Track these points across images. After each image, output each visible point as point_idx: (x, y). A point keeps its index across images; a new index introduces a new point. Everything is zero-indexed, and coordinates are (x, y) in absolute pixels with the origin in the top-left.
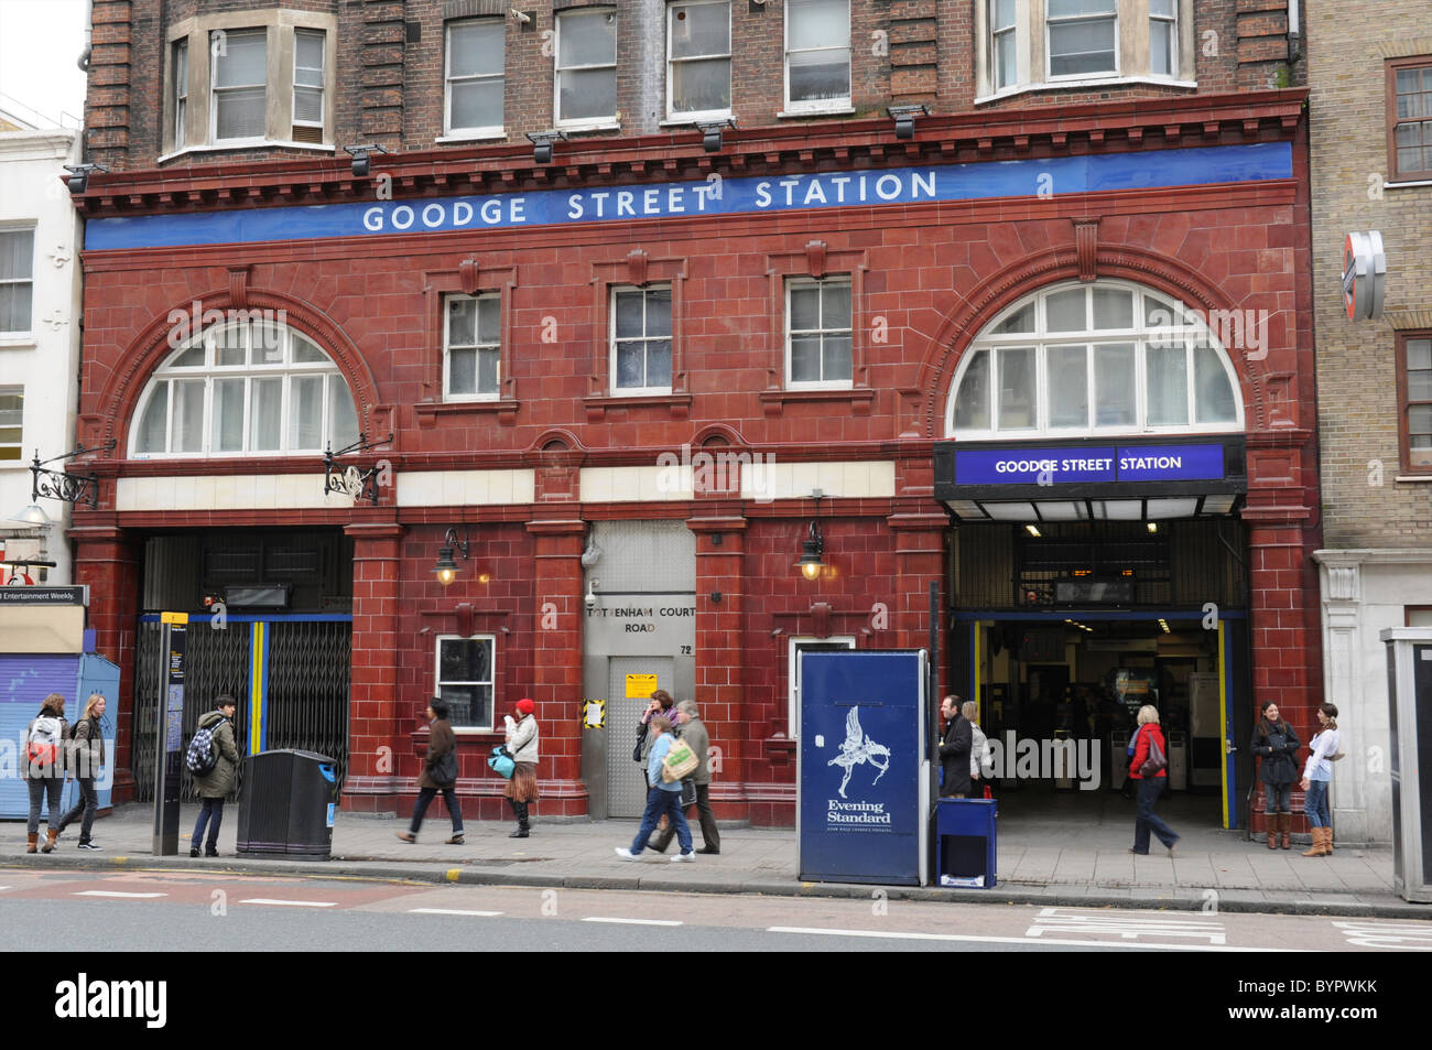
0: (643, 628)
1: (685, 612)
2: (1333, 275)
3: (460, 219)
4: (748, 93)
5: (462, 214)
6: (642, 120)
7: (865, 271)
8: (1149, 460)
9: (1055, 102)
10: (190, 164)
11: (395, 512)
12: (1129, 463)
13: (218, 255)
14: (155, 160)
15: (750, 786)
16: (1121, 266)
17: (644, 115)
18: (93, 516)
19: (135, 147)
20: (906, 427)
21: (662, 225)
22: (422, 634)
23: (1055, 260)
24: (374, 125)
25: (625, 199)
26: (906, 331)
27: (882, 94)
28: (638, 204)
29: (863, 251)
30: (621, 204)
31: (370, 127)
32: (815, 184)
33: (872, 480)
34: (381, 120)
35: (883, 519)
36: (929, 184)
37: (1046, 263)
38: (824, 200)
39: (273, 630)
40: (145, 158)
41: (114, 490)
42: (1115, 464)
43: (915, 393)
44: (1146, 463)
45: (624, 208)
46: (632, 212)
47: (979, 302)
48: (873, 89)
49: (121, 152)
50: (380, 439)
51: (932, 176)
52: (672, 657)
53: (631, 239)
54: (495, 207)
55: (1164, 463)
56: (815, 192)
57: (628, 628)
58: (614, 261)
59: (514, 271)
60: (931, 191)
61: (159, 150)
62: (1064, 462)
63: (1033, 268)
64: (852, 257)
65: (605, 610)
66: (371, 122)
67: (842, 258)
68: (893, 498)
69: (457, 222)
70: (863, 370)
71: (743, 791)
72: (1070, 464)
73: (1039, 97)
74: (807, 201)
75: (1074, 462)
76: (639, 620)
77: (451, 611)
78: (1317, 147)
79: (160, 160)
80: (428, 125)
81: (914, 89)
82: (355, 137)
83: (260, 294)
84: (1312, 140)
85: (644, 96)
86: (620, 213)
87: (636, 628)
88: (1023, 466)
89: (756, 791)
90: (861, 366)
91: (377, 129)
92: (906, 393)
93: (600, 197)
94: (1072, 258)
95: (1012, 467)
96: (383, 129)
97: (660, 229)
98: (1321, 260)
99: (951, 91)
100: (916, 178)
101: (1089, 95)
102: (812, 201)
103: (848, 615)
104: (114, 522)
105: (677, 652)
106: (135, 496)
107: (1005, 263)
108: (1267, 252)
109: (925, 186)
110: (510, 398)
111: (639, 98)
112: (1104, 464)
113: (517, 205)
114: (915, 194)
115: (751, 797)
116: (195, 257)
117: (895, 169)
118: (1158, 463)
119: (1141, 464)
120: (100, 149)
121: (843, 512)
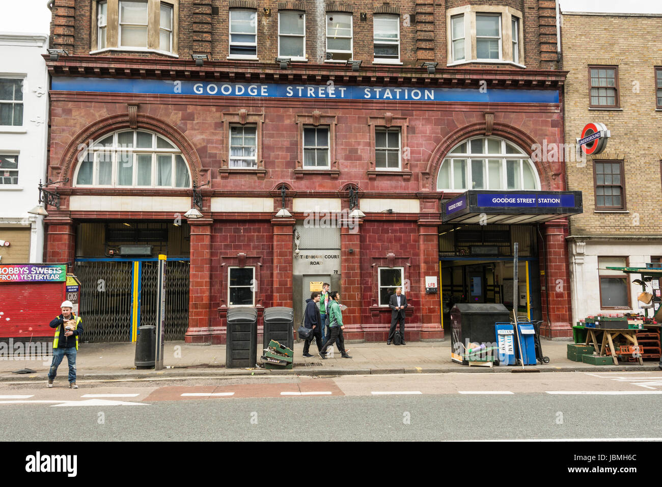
0: (318, 263)
1: (335, 257)
2: (572, 138)
3: (239, 92)
4: (360, 52)
5: (239, 90)
6: (317, 59)
7: (408, 126)
8: (548, 199)
9: (480, 67)
10: (109, 56)
11: (211, 214)
12: (541, 200)
13: (121, 98)
14: (88, 53)
15: (364, 325)
16: (501, 131)
17: (318, 57)
18: (58, 213)
19: (78, 46)
20: (424, 186)
21: (327, 102)
22: (222, 266)
23: (478, 127)
24: (199, 48)
25: (311, 90)
26: (423, 150)
27: (413, 59)
28: (316, 92)
29: (406, 118)
30: (309, 92)
31: (197, 49)
32: (388, 91)
33: (411, 207)
34: (202, 46)
35: (415, 222)
36: (431, 95)
37: (475, 128)
38: (391, 97)
39: (143, 265)
40: (83, 51)
41: (68, 201)
42: (537, 201)
43: (428, 174)
44: (547, 200)
45: (310, 94)
46: (314, 96)
47: (450, 141)
48: (410, 56)
49: (72, 47)
50: (203, 183)
51: (433, 91)
52: (330, 275)
53: (313, 107)
54: (255, 88)
55: (554, 201)
56: (388, 94)
57: (312, 263)
58: (306, 114)
59: (263, 116)
60: (432, 97)
61: (90, 48)
62: (518, 199)
63: (470, 129)
64: (402, 121)
65: (301, 256)
66: (196, 46)
67: (399, 120)
68: (419, 213)
69: (237, 93)
70: (407, 164)
71: (361, 328)
72: (520, 200)
73: (475, 65)
74: (385, 97)
75: (521, 199)
76: (316, 260)
77: (235, 256)
78: (567, 93)
79: (91, 53)
80: (223, 51)
81: (425, 58)
82: (188, 53)
83: (144, 116)
84: (565, 91)
85: (318, 49)
86: (309, 95)
87: (315, 263)
88: (503, 200)
89: (367, 328)
90: (406, 163)
91: (200, 50)
92: (424, 174)
93: (300, 88)
94: (483, 126)
95: (498, 200)
96: (203, 50)
97: (326, 104)
98: (569, 133)
99: (439, 60)
100: (427, 92)
101: (493, 66)
102: (387, 97)
103: (401, 258)
104: (69, 215)
105: (332, 273)
106: (78, 204)
107: (460, 127)
108: (550, 129)
109: (430, 95)
110: (262, 168)
111: (315, 50)
112: (532, 201)
113: (264, 88)
114: (426, 98)
115: (365, 330)
116: (110, 98)
117: (418, 88)
118: (552, 201)
119: (545, 201)
120: (60, 45)
121: (400, 219)
